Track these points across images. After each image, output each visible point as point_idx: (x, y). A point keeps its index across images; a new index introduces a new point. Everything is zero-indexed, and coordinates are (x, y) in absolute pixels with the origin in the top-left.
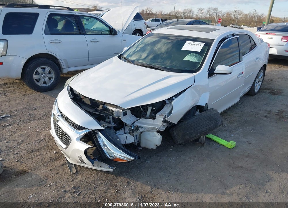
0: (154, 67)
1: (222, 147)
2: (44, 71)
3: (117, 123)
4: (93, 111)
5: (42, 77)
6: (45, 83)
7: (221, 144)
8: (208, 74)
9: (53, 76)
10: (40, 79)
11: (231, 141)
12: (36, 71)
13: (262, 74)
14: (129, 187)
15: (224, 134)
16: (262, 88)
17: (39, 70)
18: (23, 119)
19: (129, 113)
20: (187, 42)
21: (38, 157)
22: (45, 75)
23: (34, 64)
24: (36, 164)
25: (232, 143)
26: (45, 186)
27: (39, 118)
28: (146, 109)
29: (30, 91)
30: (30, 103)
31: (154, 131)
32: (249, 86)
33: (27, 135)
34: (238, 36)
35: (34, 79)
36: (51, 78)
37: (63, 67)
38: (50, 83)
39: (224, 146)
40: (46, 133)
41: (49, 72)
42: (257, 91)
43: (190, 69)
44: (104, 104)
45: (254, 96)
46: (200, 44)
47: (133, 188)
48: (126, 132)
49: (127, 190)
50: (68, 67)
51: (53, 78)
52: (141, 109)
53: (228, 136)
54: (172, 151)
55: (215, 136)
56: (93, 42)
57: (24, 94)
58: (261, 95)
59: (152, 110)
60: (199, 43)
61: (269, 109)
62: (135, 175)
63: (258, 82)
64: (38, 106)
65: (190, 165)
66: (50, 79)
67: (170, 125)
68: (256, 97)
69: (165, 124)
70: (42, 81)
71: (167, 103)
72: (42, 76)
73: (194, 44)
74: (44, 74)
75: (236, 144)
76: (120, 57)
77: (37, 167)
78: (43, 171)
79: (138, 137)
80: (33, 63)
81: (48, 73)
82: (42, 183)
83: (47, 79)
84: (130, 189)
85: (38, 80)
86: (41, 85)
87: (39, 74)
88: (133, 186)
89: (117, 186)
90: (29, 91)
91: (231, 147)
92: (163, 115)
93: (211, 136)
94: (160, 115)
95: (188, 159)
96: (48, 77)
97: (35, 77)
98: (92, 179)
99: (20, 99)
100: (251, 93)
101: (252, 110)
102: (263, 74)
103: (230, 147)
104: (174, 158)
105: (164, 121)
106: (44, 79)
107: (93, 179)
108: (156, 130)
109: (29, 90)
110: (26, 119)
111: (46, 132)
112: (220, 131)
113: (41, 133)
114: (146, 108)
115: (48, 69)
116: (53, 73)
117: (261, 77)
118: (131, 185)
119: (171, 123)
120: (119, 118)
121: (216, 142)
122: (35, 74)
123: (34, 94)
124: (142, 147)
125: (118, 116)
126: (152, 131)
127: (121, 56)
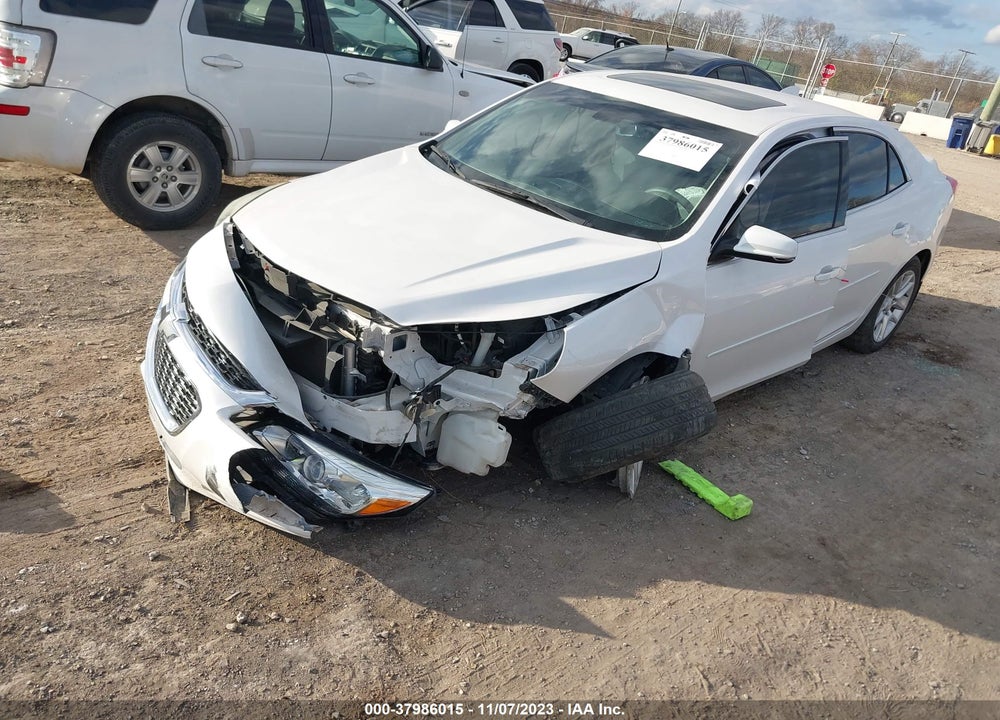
0: (534, 201)
1: (703, 507)
2: (167, 159)
3: (368, 371)
4: (292, 318)
5: (155, 179)
6: (164, 199)
7: (703, 500)
8: (712, 252)
9: (196, 181)
10: (148, 185)
11: (740, 496)
12: (138, 153)
13: (907, 286)
14: (360, 591)
15: (724, 467)
16: (903, 333)
17: (151, 152)
18: (63, 311)
19: (413, 342)
20: (664, 133)
21: (84, 446)
22: (170, 174)
23: (136, 128)
24: (73, 468)
25: (740, 502)
26: (86, 542)
27: (119, 317)
28: (474, 337)
29: (108, 220)
30: (99, 260)
31: (487, 418)
32: (857, 317)
33: (64, 368)
34: (846, 138)
35: (129, 181)
36: (189, 186)
37: (235, 156)
38: (182, 205)
39: (712, 506)
40: (128, 371)
41: (184, 164)
42: (879, 340)
43: (651, 226)
44: (335, 299)
45: (868, 357)
46: (704, 146)
47: (370, 596)
48: (392, 404)
49: (348, 599)
50: (252, 157)
51: (194, 186)
52: (459, 335)
53: (734, 477)
54: (535, 495)
55: (690, 469)
56: (354, 83)
57: (90, 226)
58: (893, 357)
59: (495, 345)
60: (702, 142)
61: (903, 406)
62: (389, 556)
63: (892, 309)
64: (123, 274)
65: (580, 552)
66: (183, 188)
67: (543, 405)
68: (872, 359)
69: (528, 397)
70: (156, 191)
71: (549, 328)
72: (158, 175)
73: (687, 141)
74: (164, 170)
75: (753, 507)
76: (425, 151)
77: (74, 476)
78: (91, 495)
79: (432, 427)
80: (135, 125)
81: (179, 168)
82: (77, 533)
83: (172, 187)
84: (359, 599)
85: (143, 186)
86: (150, 207)
87: (148, 166)
88: (373, 591)
89: (318, 582)
90: (107, 218)
91: (734, 515)
92: (526, 367)
93: (676, 467)
94: (516, 366)
95: (580, 530)
96: (178, 183)
97: (134, 174)
98: (244, 545)
99: (69, 244)
100: (856, 344)
101: (846, 403)
102: (912, 284)
103: (730, 516)
104: (534, 519)
105: (527, 388)
106: (165, 184)
107: (247, 547)
108: (494, 415)
109: (109, 215)
110: (74, 312)
111: (130, 367)
112: (713, 454)
113: (114, 368)
114: (475, 333)
115: (181, 153)
116: (199, 170)
117: (905, 295)
118: (366, 585)
119: (547, 397)
120: (376, 354)
121: (688, 488)
122: (136, 165)
123: (120, 234)
124: (440, 465)
125: (373, 347)
126: (482, 417)
127: (432, 147)
